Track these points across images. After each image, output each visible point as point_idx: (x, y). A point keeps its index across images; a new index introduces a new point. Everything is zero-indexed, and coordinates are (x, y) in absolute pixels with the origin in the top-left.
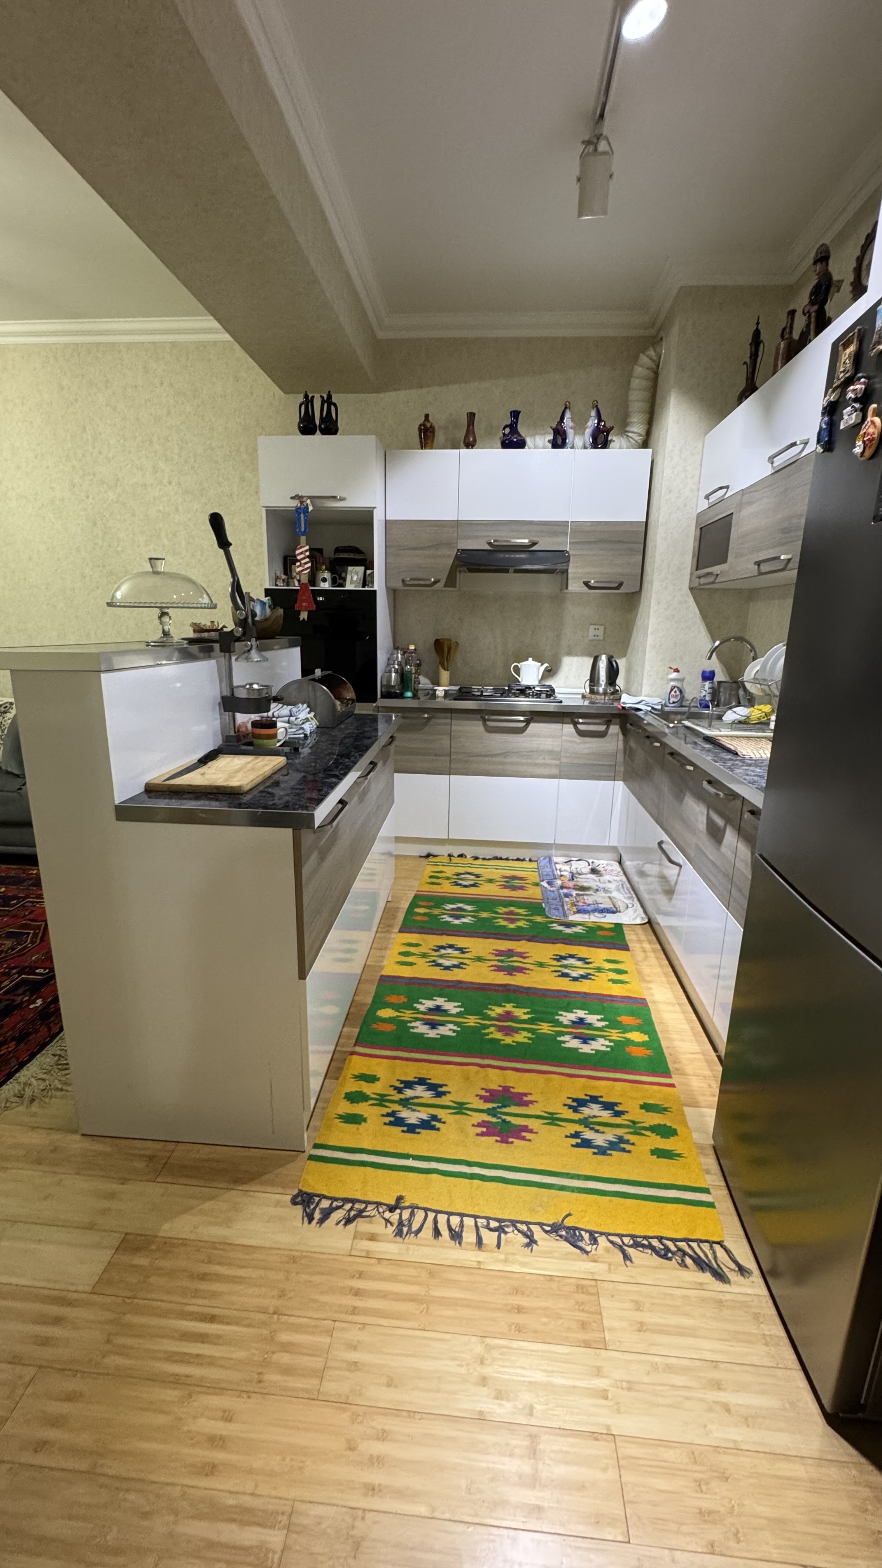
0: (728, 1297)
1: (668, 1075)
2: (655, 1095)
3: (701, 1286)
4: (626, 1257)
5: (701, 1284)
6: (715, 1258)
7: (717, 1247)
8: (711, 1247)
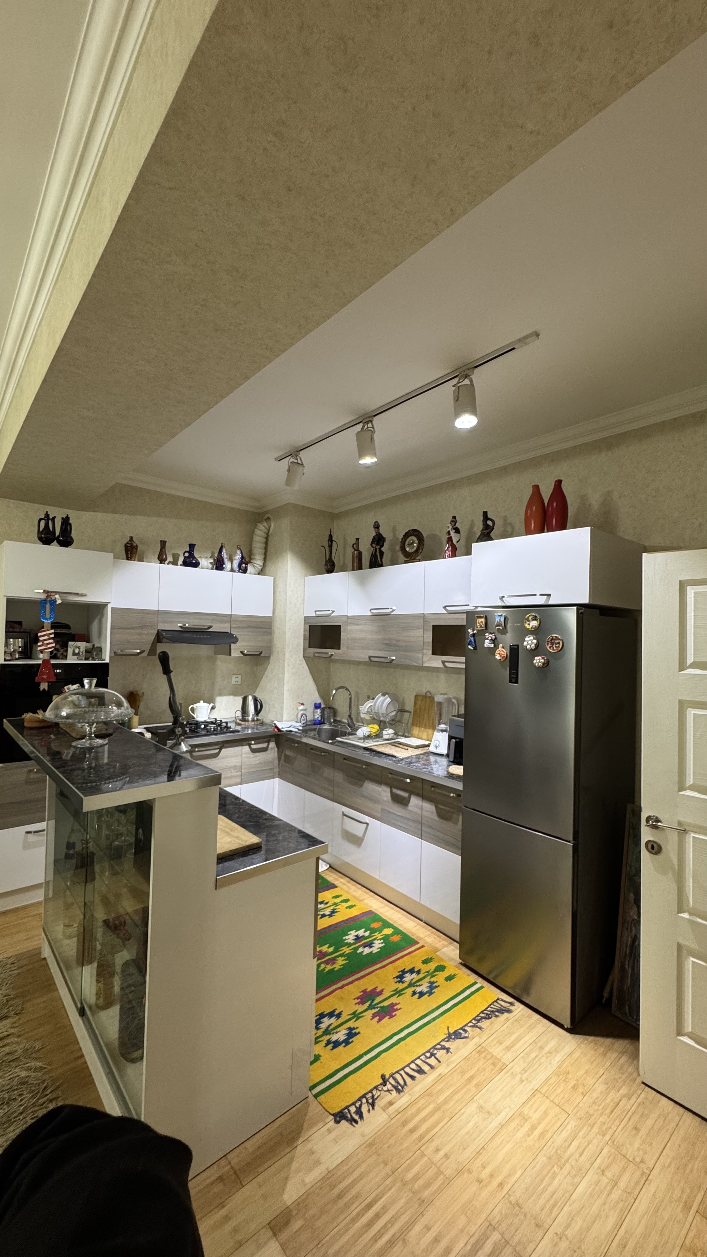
0: (517, 1016)
1: (417, 943)
2: (422, 955)
3: (507, 1020)
4: (480, 1028)
5: (507, 1018)
6: (501, 1005)
7: (498, 1001)
8: (497, 1002)
